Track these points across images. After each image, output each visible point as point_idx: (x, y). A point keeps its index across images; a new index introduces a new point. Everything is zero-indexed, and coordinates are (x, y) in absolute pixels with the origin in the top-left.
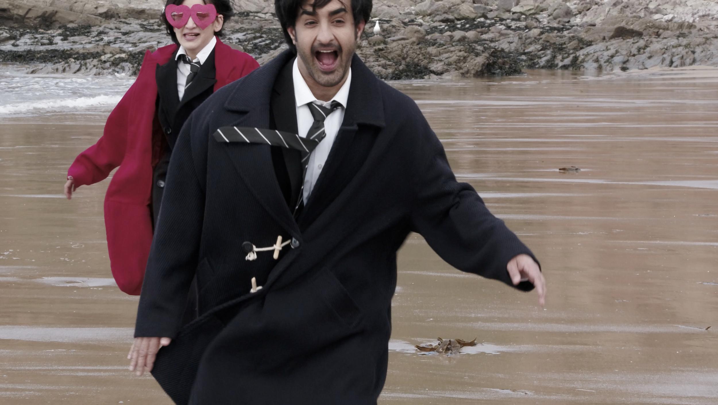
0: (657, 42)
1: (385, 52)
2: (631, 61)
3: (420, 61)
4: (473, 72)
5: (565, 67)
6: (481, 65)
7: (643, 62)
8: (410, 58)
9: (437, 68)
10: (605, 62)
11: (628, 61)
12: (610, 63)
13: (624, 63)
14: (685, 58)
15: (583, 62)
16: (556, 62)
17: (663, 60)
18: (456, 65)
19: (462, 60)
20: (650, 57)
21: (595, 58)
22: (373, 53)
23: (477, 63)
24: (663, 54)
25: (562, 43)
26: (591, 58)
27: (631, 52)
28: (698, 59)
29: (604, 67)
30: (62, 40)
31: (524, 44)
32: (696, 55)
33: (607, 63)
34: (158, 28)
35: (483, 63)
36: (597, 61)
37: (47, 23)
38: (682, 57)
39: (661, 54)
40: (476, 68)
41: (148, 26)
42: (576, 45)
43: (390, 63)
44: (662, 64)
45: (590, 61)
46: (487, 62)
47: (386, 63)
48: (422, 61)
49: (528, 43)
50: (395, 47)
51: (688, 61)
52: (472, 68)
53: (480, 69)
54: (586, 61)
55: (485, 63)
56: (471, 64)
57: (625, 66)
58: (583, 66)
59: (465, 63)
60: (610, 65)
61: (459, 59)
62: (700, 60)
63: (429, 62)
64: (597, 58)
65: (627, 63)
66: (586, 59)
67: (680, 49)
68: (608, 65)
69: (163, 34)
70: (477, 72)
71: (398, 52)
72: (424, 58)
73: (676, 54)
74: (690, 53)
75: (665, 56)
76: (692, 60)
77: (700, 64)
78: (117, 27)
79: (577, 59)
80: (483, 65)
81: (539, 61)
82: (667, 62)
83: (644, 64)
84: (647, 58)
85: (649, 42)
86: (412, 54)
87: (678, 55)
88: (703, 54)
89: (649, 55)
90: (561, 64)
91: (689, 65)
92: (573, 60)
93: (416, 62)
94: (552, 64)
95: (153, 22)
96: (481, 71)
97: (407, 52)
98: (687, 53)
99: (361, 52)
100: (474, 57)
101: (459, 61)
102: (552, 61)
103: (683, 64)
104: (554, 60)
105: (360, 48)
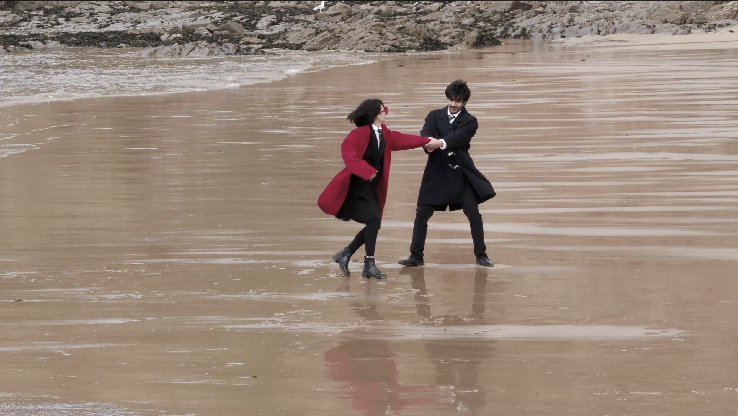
0: (578, 15)
1: (405, 30)
2: (567, 31)
3: (431, 36)
4: (471, 43)
5: (516, 37)
6: (476, 37)
7: (576, 32)
8: (423, 33)
9: (446, 40)
10: (547, 32)
11: (564, 31)
12: (551, 32)
13: (562, 32)
14: (608, 28)
15: (530, 32)
16: (509, 33)
17: (592, 30)
18: (459, 38)
19: (462, 34)
20: (581, 28)
21: (539, 29)
22: (397, 31)
23: (473, 36)
24: (590, 26)
25: (488, 16)
26: (536, 30)
27: (563, 24)
28: (618, 28)
29: (547, 36)
30: (66, 20)
31: (458, 17)
32: (616, 25)
33: (549, 33)
34: (124, 8)
35: (477, 36)
36: (540, 31)
37: (11, 5)
38: (606, 28)
39: (589, 25)
40: (473, 40)
41: (115, 6)
42: (500, 18)
43: (415, 38)
44: (592, 33)
45: (536, 32)
46: (479, 35)
47: (411, 38)
48: (433, 36)
49: (460, 16)
50: (409, 26)
51: (611, 30)
52: (470, 40)
53: (476, 41)
54: (532, 32)
55: (478, 36)
56: (469, 37)
57: (562, 35)
58: (532, 35)
59: (464, 36)
60: (551, 34)
61: (460, 34)
62: (620, 29)
63: (438, 37)
64: (541, 29)
65: (564, 32)
66: (532, 31)
67: (602, 21)
68: (550, 34)
69: (148, 14)
70: (474, 43)
71: (414, 29)
72: (434, 34)
73: (600, 25)
74: (611, 24)
75: (592, 26)
76: (614, 30)
77: (621, 33)
78: (91, 8)
79: (526, 31)
80: (477, 38)
81: (495, 32)
82: (596, 30)
83: (577, 33)
84: (578, 29)
85: (572, 15)
86: (424, 31)
87: (602, 26)
88: (621, 25)
89: (580, 26)
90: (513, 34)
91: (612, 34)
92: (522, 31)
93: (429, 37)
94: (506, 34)
95: (118, 3)
96: (477, 42)
97: (420, 29)
98: (609, 24)
99: (387, 31)
100: (469, 32)
101: (459, 36)
102: (505, 32)
103: (608, 33)
104: (507, 31)
105: (385, 27)
